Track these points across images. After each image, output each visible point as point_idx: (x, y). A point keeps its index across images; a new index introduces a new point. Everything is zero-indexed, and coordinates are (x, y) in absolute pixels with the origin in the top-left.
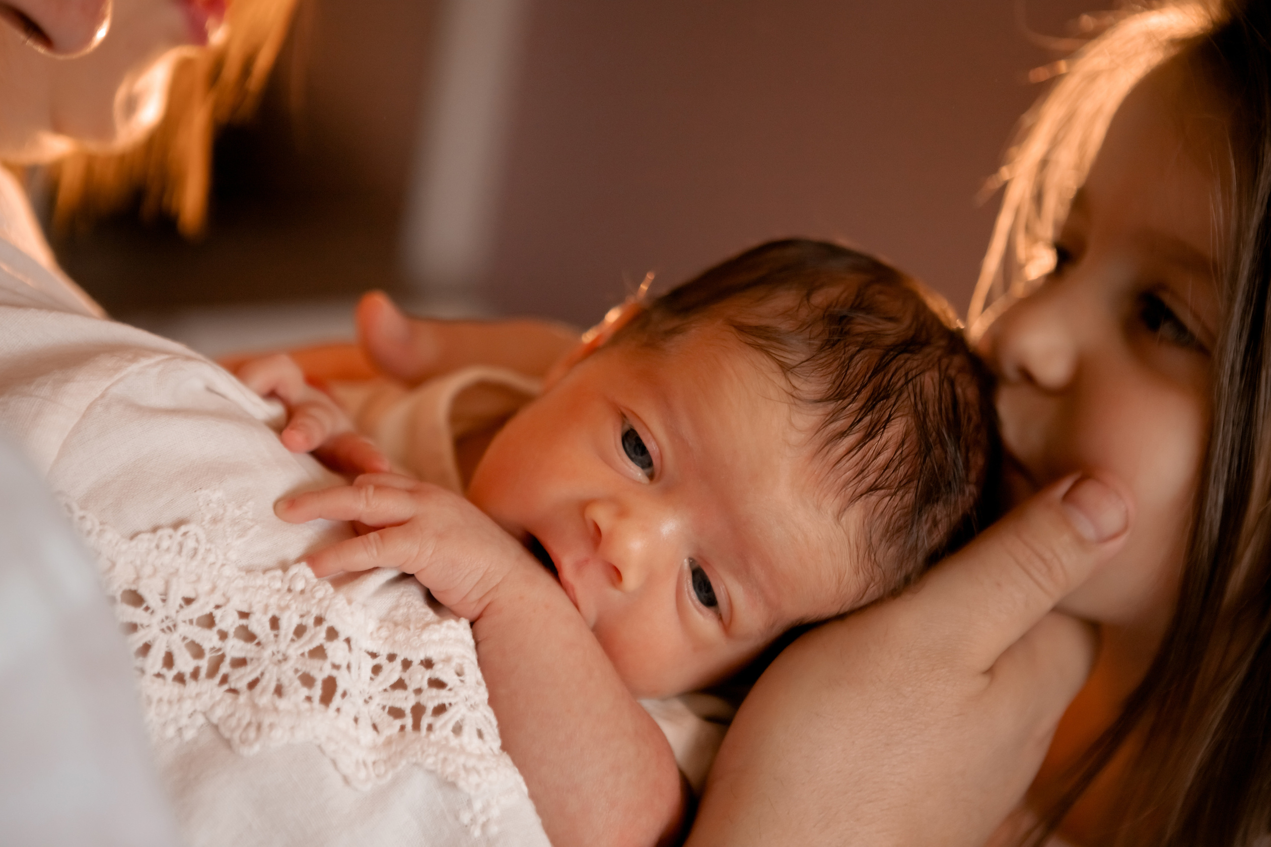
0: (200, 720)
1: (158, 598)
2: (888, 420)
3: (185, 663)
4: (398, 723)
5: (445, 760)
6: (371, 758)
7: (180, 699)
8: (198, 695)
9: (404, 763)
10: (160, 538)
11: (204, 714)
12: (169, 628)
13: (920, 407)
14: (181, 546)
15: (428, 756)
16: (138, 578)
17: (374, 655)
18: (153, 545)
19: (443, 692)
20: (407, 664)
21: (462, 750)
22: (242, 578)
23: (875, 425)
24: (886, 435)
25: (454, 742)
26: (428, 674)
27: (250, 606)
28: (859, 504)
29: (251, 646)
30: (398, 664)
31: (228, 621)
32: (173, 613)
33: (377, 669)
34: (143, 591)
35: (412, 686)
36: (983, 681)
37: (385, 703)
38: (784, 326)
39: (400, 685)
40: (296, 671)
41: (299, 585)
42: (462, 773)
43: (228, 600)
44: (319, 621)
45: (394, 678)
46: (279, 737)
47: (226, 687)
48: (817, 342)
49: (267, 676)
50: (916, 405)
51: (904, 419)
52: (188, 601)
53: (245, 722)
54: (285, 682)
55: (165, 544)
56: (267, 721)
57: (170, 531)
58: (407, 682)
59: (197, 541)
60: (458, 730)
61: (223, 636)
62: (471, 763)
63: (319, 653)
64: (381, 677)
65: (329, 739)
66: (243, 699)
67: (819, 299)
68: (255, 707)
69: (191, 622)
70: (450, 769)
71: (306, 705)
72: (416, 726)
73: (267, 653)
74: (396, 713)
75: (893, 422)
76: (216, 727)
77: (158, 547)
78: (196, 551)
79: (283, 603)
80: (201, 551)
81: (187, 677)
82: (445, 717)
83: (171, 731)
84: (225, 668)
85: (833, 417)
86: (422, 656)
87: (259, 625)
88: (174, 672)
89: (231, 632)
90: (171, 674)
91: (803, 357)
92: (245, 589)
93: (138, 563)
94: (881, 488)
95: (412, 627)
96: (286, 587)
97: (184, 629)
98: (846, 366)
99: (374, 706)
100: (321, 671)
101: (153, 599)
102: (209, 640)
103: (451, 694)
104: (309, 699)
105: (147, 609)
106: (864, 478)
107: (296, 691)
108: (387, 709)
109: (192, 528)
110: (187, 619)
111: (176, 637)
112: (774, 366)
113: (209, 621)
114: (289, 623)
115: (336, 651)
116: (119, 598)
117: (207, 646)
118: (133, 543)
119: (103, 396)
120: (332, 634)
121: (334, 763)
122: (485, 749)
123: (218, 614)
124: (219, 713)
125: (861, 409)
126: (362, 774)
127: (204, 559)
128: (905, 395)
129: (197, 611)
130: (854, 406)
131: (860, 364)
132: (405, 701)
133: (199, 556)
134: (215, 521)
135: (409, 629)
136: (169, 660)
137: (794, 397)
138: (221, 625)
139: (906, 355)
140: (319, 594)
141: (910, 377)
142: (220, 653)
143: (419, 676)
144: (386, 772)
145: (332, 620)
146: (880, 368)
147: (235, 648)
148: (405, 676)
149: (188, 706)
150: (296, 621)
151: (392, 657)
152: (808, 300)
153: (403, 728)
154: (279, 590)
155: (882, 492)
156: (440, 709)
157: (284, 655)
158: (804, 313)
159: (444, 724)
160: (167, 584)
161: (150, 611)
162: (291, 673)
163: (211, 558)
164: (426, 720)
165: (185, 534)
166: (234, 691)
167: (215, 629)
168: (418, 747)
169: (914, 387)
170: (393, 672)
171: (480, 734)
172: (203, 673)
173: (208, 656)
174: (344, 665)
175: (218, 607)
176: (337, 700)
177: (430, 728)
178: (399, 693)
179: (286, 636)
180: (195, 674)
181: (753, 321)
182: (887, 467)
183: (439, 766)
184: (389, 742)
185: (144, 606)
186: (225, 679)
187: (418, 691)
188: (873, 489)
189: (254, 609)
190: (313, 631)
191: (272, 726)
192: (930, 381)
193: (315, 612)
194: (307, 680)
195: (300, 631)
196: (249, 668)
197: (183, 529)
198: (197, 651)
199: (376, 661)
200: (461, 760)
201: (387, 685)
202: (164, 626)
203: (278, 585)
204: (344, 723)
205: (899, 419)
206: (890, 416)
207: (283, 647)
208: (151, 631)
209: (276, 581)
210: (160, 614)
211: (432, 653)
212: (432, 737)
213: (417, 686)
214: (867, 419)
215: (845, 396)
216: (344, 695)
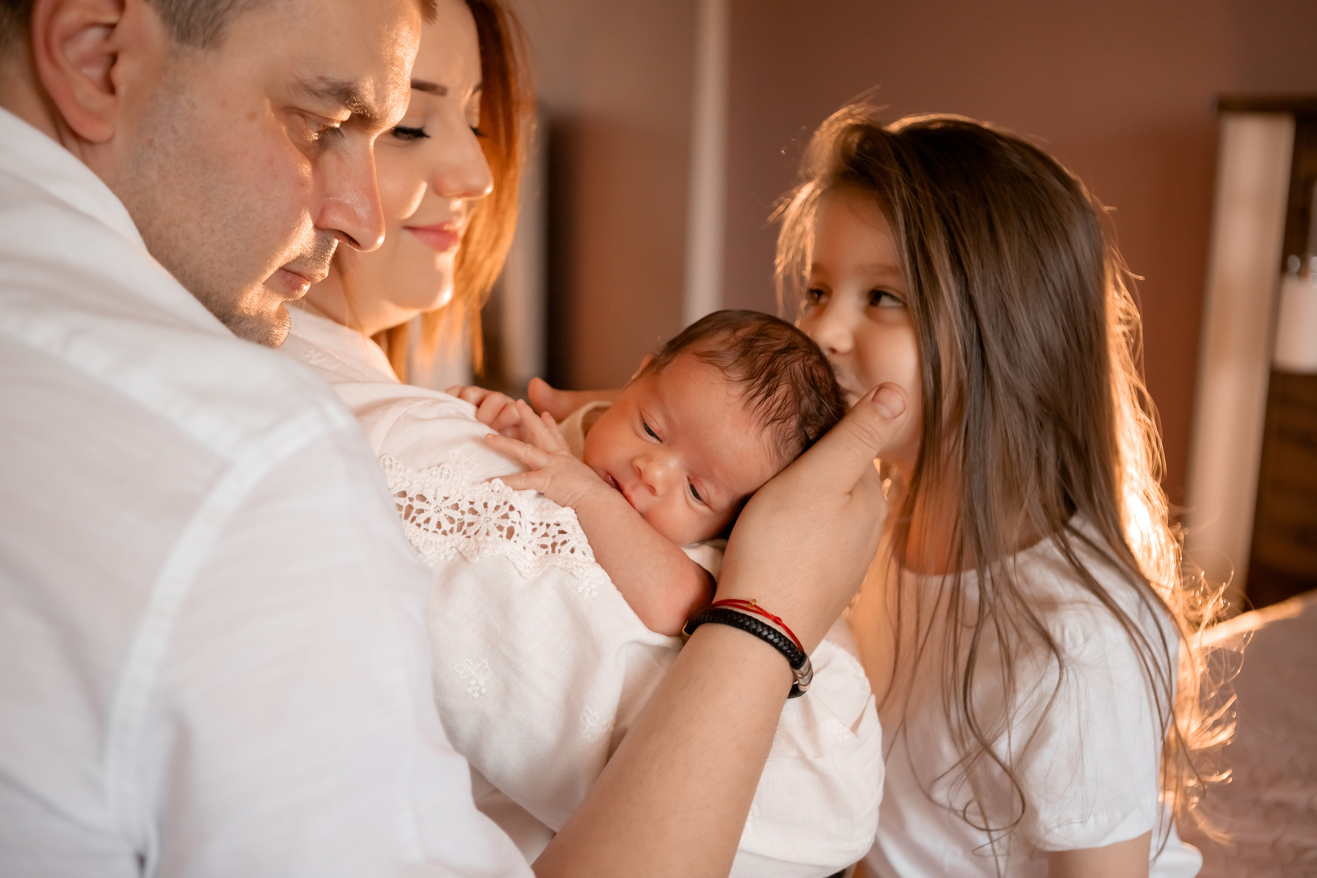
0: (455, 551)
1: (432, 497)
2: (777, 387)
3: (446, 526)
4: (545, 550)
5: (567, 563)
6: (532, 566)
7: (445, 542)
8: (453, 540)
9: (548, 565)
10: (432, 471)
11: (456, 548)
12: (438, 511)
13: (794, 379)
14: (441, 474)
15: (559, 561)
16: (423, 489)
17: (533, 524)
18: (429, 474)
19: (565, 535)
20: (548, 526)
21: (575, 559)
22: (470, 486)
23: (771, 390)
24: (777, 394)
25: (571, 556)
26: (558, 528)
27: (474, 499)
28: (768, 428)
29: (475, 516)
30: (544, 525)
31: (465, 506)
32: (439, 504)
33: (534, 530)
34: (425, 495)
35: (551, 535)
36: (848, 497)
37: (538, 543)
38: (722, 348)
39: (546, 535)
40: (495, 524)
41: (497, 489)
42: (575, 568)
43: (464, 497)
44: (505, 503)
45: (543, 533)
46: (487, 553)
47: (465, 536)
48: (738, 354)
49: (482, 528)
50: (791, 378)
51: (785, 386)
52: (446, 498)
53: (473, 548)
54: (490, 529)
55: (434, 473)
56: (482, 547)
57: (436, 468)
58: (548, 533)
59: (449, 471)
60: (572, 551)
61: (463, 513)
62: (579, 564)
63: (506, 516)
64: (537, 532)
65: (511, 553)
66: (472, 539)
67: (740, 333)
68: (477, 541)
69: (448, 507)
70: (569, 567)
71: (500, 539)
72: (553, 551)
73: (482, 518)
74: (544, 547)
75: (779, 388)
76: (460, 553)
77: (431, 475)
78: (448, 476)
79: (489, 497)
80: (451, 475)
81: (448, 532)
82: (566, 545)
83: (442, 557)
84: (465, 528)
85: (749, 388)
86: (555, 521)
87: (478, 507)
88: (441, 530)
89: (466, 511)
90: (440, 531)
91: (731, 362)
92: (471, 491)
93: (422, 482)
94: (778, 419)
95: (550, 509)
96: (491, 490)
97: (445, 511)
98: (754, 361)
99: (533, 544)
100: (507, 524)
101: (430, 498)
102: (457, 515)
103: (569, 536)
104: (501, 536)
105: (428, 503)
106: (769, 414)
107: (495, 533)
108: (539, 546)
109: (446, 465)
110: (446, 506)
111: (441, 514)
112: (717, 369)
113: (456, 507)
114: (492, 506)
115: (514, 515)
116: (415, 498)
117: (456, 518)
118: (420, 474)
119: (405, 413)
120: (512, 508)
121: (514, 564)
122: (586, 559)
123: (460, 503)
124: (462, 546)
125: (762, 383)
126: (528, 571)
127: (452, 479)
128: (786, 373)
129: (450, 502)
130: (760, 381)
131: (762, 360)
132: (548, 541)
133: (450, 478)
134: (457, 463)
135: (549, 510)
136: (439, 525)
137: (729, 380)
138: (461, 508)
139: (785, 355)
140: (506, 492)
141: (787, 364)
142: (462, 521)
143: (554, 530)
144: (539, 570)
145: (511, 502)
146: (771, 361)
147: (468, 518)
148: (548, 531)
149: (449, 545)
150: (495, 504)
151: (541, 524)
152: (734, 334)
153: (547, 553)
154: (487, 491)
155: (779, 421)
156: (564, 542)
157: (490, 518)
158: (732, 340)
159: (566, 549)
160: (436, 491)
161: (429, 503)
162: (493, 525)
163: (456, 479)
164: (557, 548)
165: (443, 468)
166: (469, 537)
167: (459, 510)
168: (554, 558)
169: (790, 370)
170: (543, 529)
171: (584, 553)
172: (455, 530)
173: (457, 522)
174: (518, 522)
175: (459, 500)
176: (514, 537)
177: (559, 551)
178: (545, 538)
179: (491, 510)
180: (451, 531)
181: (706, 349)
182: (779, 408)
183: (564, 565)
184: (541, 558)
185: (426, 501)
186: (465, 533)
187: (554, 537)
188: (773, 420)
189: (476, 499)
190: (503, 507)
191: (484, 548)
192: (797, 366)
193: (504, 500)
194: (500, 528)
195: (497, 508)
196: (474, 526)
197: (442, 466)
198: (451, 520)
199: (534, 527)
200: (575, 563)
201: (539, 536)
202: (436, 510)
203: (487, 489)
204: (519, 547)
205: (783, 386)
206: (778, 384)
207: (489, 515)
208: (430, 512)
209: (486, 487)
210: (434, 505)
211: (559, 520)
212: (561, 554)
213: (553, 535)
214: (767, 387)
215: (755, 376)
216: (518, 535)
